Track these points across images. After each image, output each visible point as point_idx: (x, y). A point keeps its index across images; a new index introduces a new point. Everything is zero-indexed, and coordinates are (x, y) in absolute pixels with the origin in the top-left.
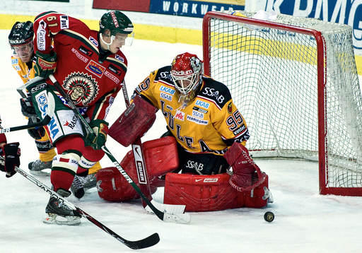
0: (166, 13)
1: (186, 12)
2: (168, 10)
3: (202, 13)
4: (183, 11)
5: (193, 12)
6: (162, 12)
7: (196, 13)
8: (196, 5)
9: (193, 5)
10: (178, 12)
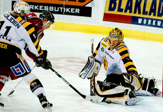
0: (140, 24)
1: (150, 24)
2: (141, 23)
3: (158, 25)
4: (148, 24)
5: (153, 24)
6: (138, 24)
7: (155, 25)
8: (155, 21)
9: (154, 21)
10: (146, 24)
